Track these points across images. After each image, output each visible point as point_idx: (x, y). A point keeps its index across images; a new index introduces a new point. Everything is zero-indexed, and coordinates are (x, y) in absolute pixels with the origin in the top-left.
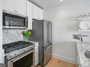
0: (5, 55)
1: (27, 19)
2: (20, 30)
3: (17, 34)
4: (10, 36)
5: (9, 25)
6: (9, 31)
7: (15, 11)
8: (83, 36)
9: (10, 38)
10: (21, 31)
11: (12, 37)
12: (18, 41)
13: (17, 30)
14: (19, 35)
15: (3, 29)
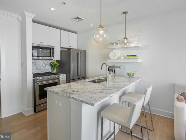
0: (34, 78)
1: (53, 49)
2: (47, 60)
3: (44, 65)
4: (38, 66)
5: (37, 56)
6: (37, 61)
7: (41, 43)
8: (115, 67)
9: (37, 68)
10: (49, 62)
11: (39, 68)
12: (45, 72)
13: (44, 61)
14: (46, 66)
15: (32, 59)
